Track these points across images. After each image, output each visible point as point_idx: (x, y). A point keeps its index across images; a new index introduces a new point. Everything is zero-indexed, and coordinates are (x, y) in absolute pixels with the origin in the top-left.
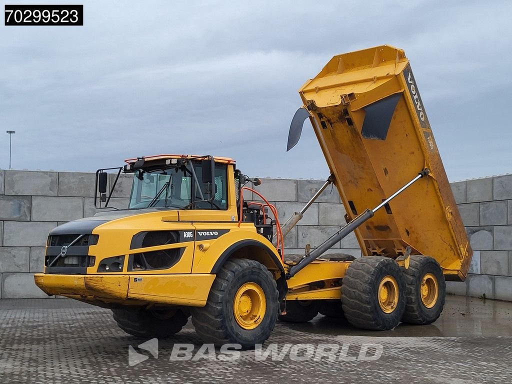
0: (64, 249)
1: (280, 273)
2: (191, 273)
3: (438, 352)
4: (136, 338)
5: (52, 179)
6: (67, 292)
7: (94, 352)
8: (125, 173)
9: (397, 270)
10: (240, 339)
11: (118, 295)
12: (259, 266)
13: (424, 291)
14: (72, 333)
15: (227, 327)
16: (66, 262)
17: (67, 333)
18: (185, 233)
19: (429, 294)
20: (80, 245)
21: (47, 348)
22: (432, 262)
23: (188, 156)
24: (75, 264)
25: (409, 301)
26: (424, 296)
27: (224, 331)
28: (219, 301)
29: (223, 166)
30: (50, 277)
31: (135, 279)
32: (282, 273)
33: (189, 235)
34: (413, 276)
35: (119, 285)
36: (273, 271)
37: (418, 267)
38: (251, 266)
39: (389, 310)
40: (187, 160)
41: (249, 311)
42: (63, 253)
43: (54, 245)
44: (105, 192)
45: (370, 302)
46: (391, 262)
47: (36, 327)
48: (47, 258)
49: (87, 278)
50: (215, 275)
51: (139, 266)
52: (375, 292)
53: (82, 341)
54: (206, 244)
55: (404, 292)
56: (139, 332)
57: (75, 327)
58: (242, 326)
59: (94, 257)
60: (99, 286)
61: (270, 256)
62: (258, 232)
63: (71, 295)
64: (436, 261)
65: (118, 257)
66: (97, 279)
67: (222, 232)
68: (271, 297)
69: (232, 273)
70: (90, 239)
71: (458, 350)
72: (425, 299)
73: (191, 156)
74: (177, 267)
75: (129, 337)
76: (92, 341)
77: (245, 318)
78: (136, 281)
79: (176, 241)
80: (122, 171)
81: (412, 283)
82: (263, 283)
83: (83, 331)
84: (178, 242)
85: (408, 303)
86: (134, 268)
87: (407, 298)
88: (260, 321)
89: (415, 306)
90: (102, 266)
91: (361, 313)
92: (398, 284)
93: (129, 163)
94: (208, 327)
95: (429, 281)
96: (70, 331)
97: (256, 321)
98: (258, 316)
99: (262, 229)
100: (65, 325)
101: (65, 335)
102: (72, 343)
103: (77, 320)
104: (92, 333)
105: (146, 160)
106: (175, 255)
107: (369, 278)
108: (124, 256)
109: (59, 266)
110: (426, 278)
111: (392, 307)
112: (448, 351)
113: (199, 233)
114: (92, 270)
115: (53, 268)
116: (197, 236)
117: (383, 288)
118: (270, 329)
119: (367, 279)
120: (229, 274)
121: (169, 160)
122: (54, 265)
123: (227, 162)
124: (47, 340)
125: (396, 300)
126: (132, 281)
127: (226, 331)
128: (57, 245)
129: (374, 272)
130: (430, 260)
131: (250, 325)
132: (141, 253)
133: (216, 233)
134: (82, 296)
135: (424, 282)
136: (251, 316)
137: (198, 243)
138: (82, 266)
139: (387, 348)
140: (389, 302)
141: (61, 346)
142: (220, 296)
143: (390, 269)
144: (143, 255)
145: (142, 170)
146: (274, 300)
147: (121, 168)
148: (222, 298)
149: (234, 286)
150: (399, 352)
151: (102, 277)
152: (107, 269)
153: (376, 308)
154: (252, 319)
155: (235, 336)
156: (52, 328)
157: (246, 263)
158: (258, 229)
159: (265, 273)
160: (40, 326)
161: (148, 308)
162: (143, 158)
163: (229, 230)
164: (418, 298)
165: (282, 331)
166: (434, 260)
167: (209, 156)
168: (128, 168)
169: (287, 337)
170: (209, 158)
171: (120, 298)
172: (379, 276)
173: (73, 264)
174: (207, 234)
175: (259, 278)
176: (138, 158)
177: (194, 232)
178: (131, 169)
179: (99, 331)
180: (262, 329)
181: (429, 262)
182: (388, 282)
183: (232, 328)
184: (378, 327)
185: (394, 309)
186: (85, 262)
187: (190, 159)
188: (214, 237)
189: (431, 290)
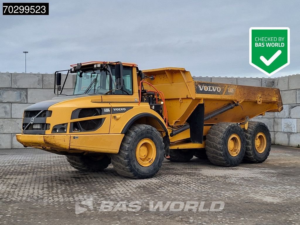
0: (32, 119)
1: (165, 133)
2: (109, 134)
3: (261, 180)
4: (80, 171)
5: (39, 78)
6: (34, 145)
7: (53, 180)
8: (71, 73)
9: (240, 130)
10: (140, 172)
11: (64, 147)
12: (152, 128)
13: (257, 142)
14: (44, 169)
15: (131, 165)
16: (34, 127)
17: (41, 168)
18: (105, 109)
19: (261, 145)
20: (41, 117)
21: (26, 178)
22: (262, 126)
23: (107, 62)
24: (39, 129)
25: (247, 149)
26: (257, 146)
27: (129, 167)
28: (127, 150)
29: (129, 68)
30: (25, 136)
31: (74, 137)
32: (166, 133)
33: (108, 110)
34: (250, 134)
35: (64, 141)
36: (161, 132)
37: (253, 129)
38: (147, 129)
39: (234, 154)
40: (107, 65)
41: (146, 156)
42: (32, 122)
43: (27, 117)
44: (60, 85)
45: (222, 150)
46: (236, 125)
47: (25, 165)
48: (23, 125)
49: (45, 136)
50: (124, 135)
51: (77, 130)
52: (226, 143)
53: (48, 174)
54: (118, 116)
55: (244, 143)
56: (82, 168)
57: (47, 165)
58: (141, 165)
59: (50, 124)
60: (52, 141)
61: (159, 123)
62: (151, 108)
63: (38, 147)
64: (265, 125)
65: (64, 124)
66: (51, 137)
67: (128, 108)
68: (159, 147)
69: (134, 132)
70: (47, 113)
71: (274, 179)
72: (258, 148)
73: (109, 62)
74: (100, 130)
75: (76, 171)
76: (54, 174)
77: (143, 160)
78: (75, 138)
79: (99, 114)
80: (70, 72)
81: (249, 138)
82: (155, 139)
83: (51, 168)
84: (101, 115)
85: (247, 150)
86: (74, 131)
87: (246, 147)
88: (152, 162)
89: (251, 152)
90: (54, 130)
91: (217, 156)
92: (240, 139)
93: (73, 67)
94: (120, 165)
95: (260, 137)
96: (44, 167)
97: (150, 162)
98: (151, 158)
99: (154, 106)
100: (42, 164)
101: (39, 170)
102: (42, 175)
103: (50, 161)
104: (56, 168)
105: (82, 65)
106: (99, 122)
107: (222, 135)
108: (68, 123)
109: (30, 129)
110: (258, 135)
111: (237, 153)
112: (268, 179)
113: (114, 109)
114: (48, 132)
115: (26, 130)
116: (112, 111)
117: (231, 141)
118: (159, 166)
119: (221, 136)
120: (133, 133)
121: (96, 65)
122: (27, 129)
123: (132, 65)
124: (28, 173)
125: (239, 149)
126: (72, 138)
127: (131, 167)
128: (29, 117)
129: (225, 132)
130: (261, 124)
131: (146, 164)
132: (78, 122)
133: (124, 109)
134: (43, 147)
135: (257, 137)
136: (147, 159)
137: (113, 115)
138: (43, 130)
139: (230, 178)
140: (235, 150)
141: (35, 176)
142: (127, 146)
143: (236, 130)
144: (79, 123)
145: (81, 71)
146: (161, 149)
147: (69, 70)
148: (128, 147)
149: (136, 141)
150: (237, 180)
151: (54, 136)
152: (58, 131)
153: (226, 153)
154: (147, 160)
155: (136, 171)
156: (34, 166)
157: (143, 127)
158: (151, 106)
159: (155, 133)
160: (27, 164)
161: (85, 154)
162: (81, 64)
163: (133, 107)
164: (253, 147)
165: (170, 167)
166: (264, 124)
167: (119, 62)
168: (73, 70)
169: (171, 171)
170: (119, 63)
171: (65, 149)
172: (228, 134)
173: (38, 129)
174: (119, 109)
175: (152, 136)
176: (78, 64)
177: (110, 108)
178: (74, 71)
179: (61, 167)
180: (154, 166)
181: (261, 126)
182: (234, 137)
183: (135, 166)
184: (228, 165)
185: (238, 154)
186: (44, 127)
187: (108, 64)
188: (123, 112)
189: (262, 142)
